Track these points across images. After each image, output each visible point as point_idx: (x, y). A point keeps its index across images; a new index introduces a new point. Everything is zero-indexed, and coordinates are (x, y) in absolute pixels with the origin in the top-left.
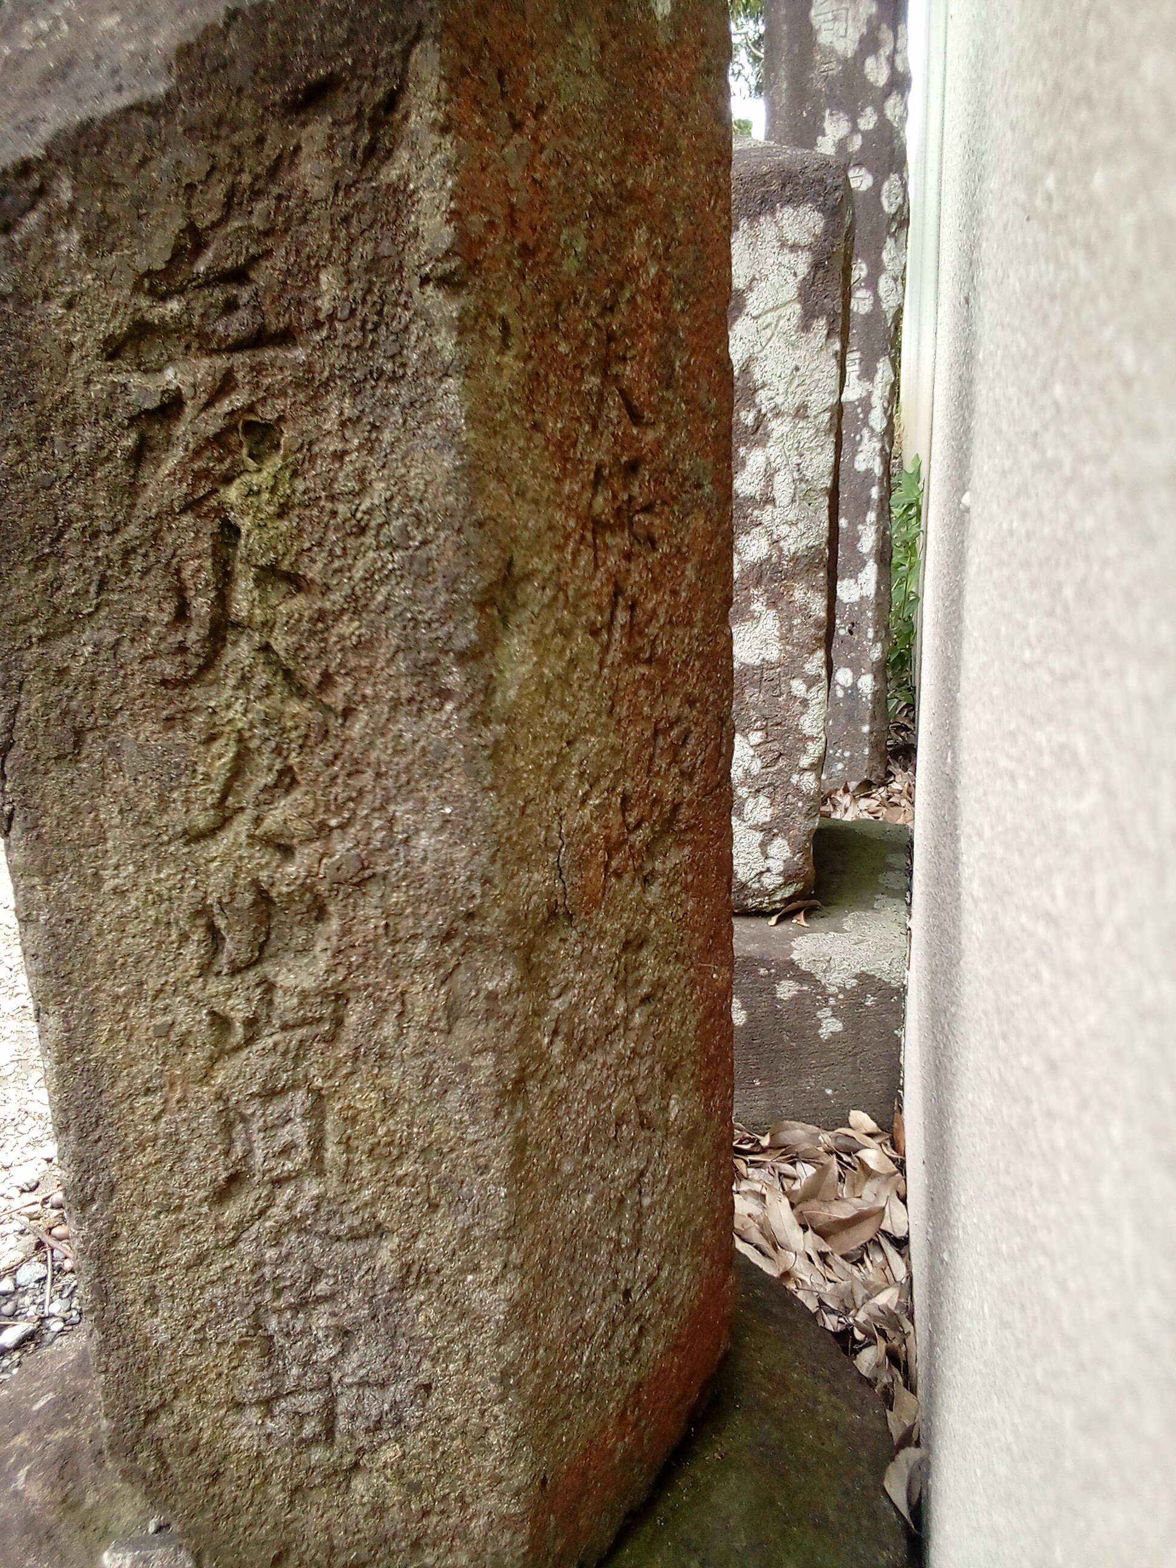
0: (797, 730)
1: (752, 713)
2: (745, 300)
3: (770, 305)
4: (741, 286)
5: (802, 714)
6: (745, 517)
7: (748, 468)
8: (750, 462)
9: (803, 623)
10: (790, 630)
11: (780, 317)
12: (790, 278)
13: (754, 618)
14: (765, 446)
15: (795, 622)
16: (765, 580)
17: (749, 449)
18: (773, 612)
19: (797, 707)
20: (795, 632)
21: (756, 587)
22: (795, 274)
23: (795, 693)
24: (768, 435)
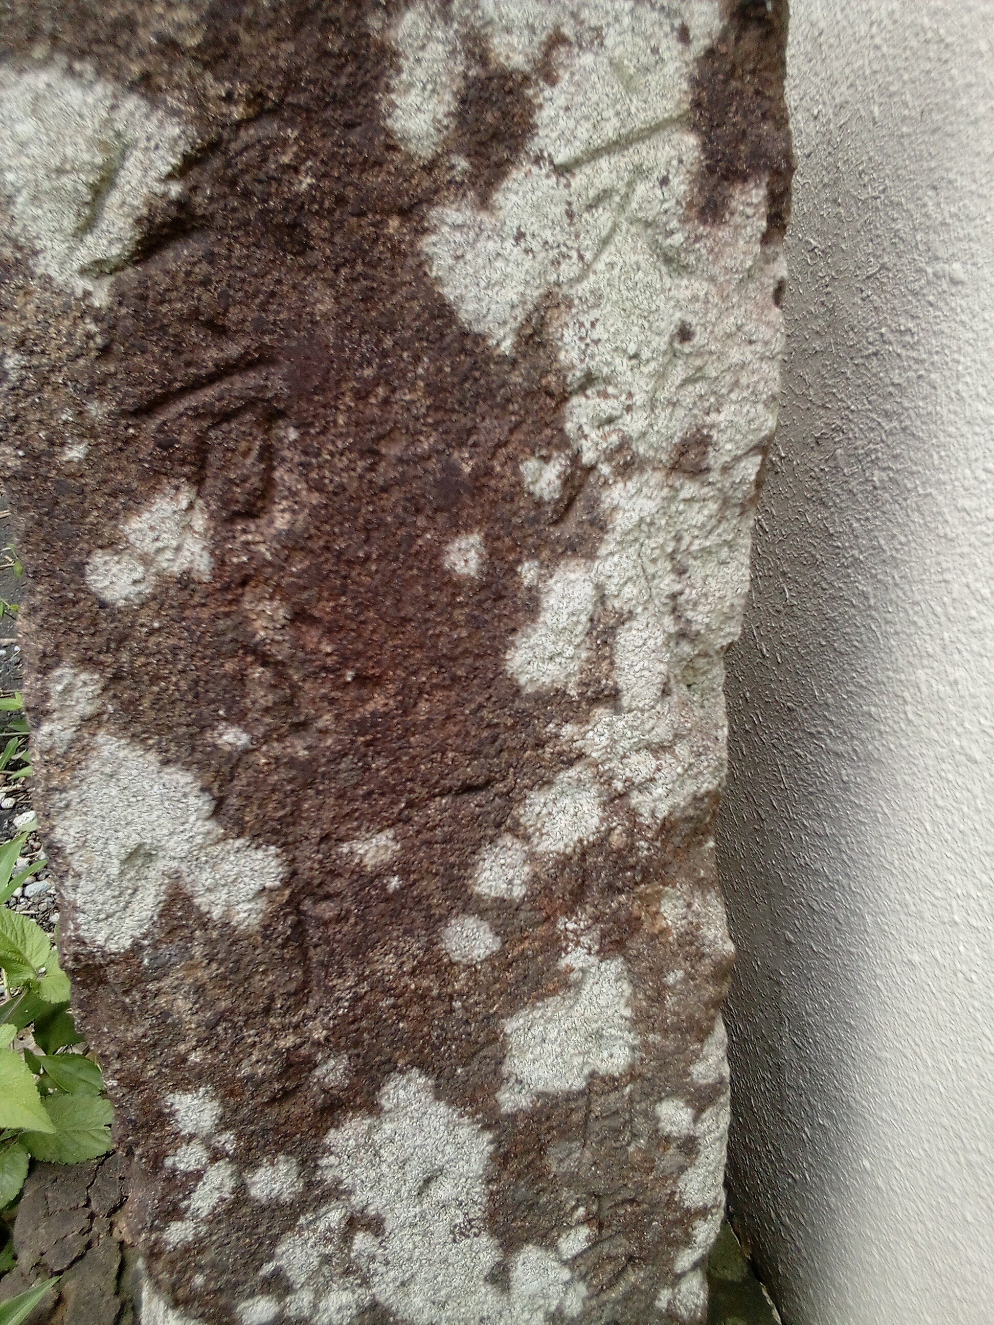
0: (671, 1202)
1: (565, 1194)
2: (530, 108)
3: (610, 130)
4: (518, 61)
5: (682, 1169)
6: (540, 744)
7: (546, 617)
8: (550, 601)
9: (690, 977)
10: (657, 998)
11: (639, 172)
12: (670, 47)
13: (567, 985)
14: (591, 556)
15: (671, 979)
16: (594, 893)
17: (549, 567)
18: (615, 966)
19: (671, 1157)
20: (670, 1001)
21: (570, 911)
22: (684, 35)
23: (667, 1128)
24: (600, 525)
